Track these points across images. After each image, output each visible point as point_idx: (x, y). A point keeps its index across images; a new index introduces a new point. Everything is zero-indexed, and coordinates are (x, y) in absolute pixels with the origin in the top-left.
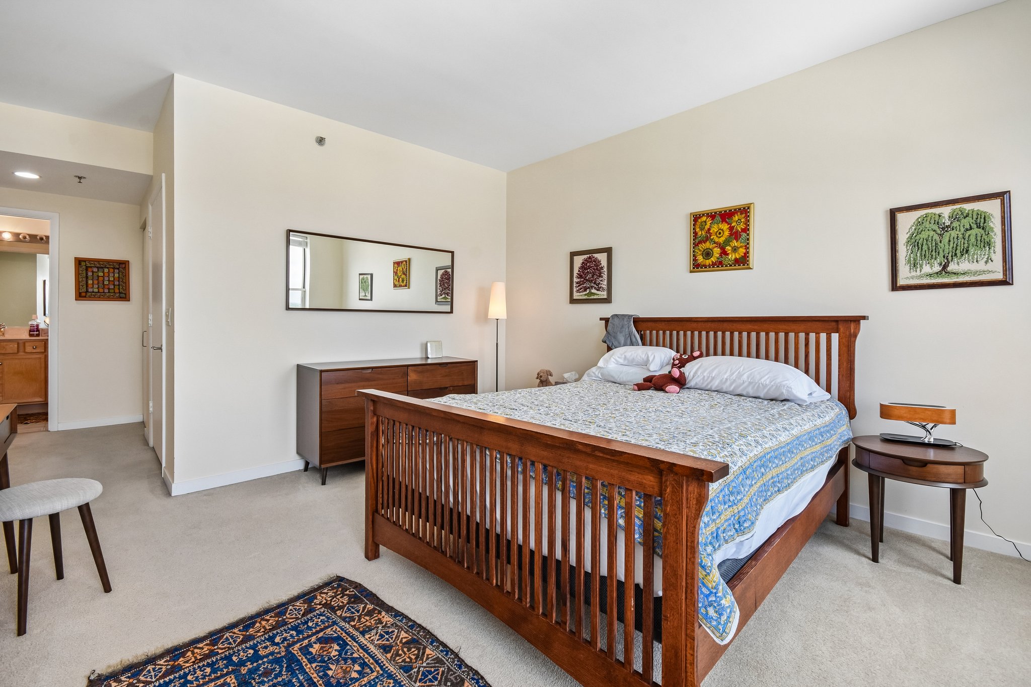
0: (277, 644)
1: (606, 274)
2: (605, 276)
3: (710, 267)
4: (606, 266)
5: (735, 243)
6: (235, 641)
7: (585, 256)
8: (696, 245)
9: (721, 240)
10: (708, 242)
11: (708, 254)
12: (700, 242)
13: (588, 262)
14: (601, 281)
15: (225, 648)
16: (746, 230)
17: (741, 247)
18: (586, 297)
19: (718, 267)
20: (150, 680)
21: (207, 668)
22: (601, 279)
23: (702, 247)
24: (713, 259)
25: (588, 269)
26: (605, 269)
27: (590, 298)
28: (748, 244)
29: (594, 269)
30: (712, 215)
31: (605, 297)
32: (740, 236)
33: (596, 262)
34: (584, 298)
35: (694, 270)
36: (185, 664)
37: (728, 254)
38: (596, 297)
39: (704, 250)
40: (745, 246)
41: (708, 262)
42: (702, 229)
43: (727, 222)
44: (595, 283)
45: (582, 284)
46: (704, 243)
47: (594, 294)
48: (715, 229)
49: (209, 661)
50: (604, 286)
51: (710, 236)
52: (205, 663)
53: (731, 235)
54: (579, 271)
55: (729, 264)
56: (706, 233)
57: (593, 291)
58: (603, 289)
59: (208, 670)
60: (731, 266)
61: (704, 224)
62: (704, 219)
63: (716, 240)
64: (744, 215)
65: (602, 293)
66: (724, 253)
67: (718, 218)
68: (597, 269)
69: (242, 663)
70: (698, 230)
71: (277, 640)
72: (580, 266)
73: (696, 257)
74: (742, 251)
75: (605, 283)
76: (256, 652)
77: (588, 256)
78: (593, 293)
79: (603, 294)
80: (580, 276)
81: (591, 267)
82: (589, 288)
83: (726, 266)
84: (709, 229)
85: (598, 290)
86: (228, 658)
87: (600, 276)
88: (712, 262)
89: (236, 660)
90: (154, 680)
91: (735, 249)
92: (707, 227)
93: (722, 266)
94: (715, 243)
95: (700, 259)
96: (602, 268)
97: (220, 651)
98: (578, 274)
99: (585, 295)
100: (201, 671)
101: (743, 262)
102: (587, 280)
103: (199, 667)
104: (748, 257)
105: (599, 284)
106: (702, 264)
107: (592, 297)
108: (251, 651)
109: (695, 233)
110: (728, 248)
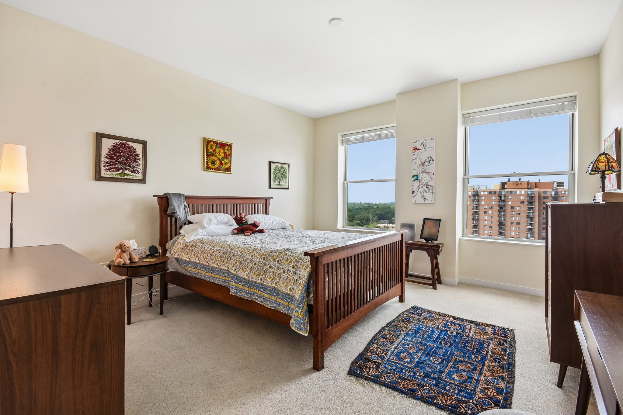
0: (414, 373)
1: (141, 160)
2: (140, 162)
3: (214, 170)
4: (141, 154)
5: (226, 160)
6: (426, 389)
7: (118, 141)
8: (208, 156)
9: (220, 157)
10: (214, 157)
11: (214, 163)
12: (210, 155)
13: (121, 147)
14: (137, 165)
15: (433, 390)
16: (230, 155)
17: (228, 163)
18: (118, 176)
19: (218, 170)
20: (473, 405)
21: (447, 389)
22: (136, 163)
23: (211, 158)
24: (216, 166)
25: (120, 153)
26: (141, 157)
27: (124, 177)
28: (231, 162)
29: (128, 154)
30: (217, 143)
31: (140, 178)
32: (228, 157)
33: (130, 149)
34: (115, 177)
35: (206, 170)
36: (454, 399)
37: (223, 165)
38: (129, 177)
39: (212, 160)
40: (230, 163)
41: (214, 167)
42: (211, 149)
43: (223, 149)
44: (129, 166)
45: (113, 165)
46: (213, 156)
47: (128, 175)
48: (217, 151)
49: (443, 391)
50: (139, 170)
51: (215, 154)
52: (446, 392)
53: (225, 156)
54: (109, 152)
55: (223, 170)
56: (213, 151)
57: (127, 172)
58: (138, 172)
59: (447, 388)
60: (224, 171)
61: (212, 146)
62: (212, 143)
63: (218, 156)
64: (229, 148)
65: (137, 175)
66: (221, 164)
67: (219, 146)
68: (132, 155)
69: (434, 379)
70: (209, 148)
71: (412, 374)
72: (110, 148)
73: (208, 163)
74: (229, 165)
75: (141, 167)
76: (424, 377)
77: (121, 142)
78: (126, 174)
79: (139, 176)
80: (109, 156)
81: (125, 152)
82: (121, 169)
83: (222, 171)
84: (215, 150)
85: (132, 172)
86: (436, 385)
87: (135, 160)
88: (216, 167)
89: (434, 382)
90: (471, 404)
91: (226, 163)
92: (214, 148)
93: (220, 171)
94: (217, 158)
95: (210, 164)
96: (137, 155)
97: (436, 391)
98: (107, 155)
99: (118, 174)
100: (450, 390)
101: (228, 170)
102: (119, 162)
103: (449, 392)
104: (231, 168)
105: (134, 167)
106: (211, 167)
107: (126, 177)
108: (426, 379)
109: (208, 150)
110: (223, 162)
